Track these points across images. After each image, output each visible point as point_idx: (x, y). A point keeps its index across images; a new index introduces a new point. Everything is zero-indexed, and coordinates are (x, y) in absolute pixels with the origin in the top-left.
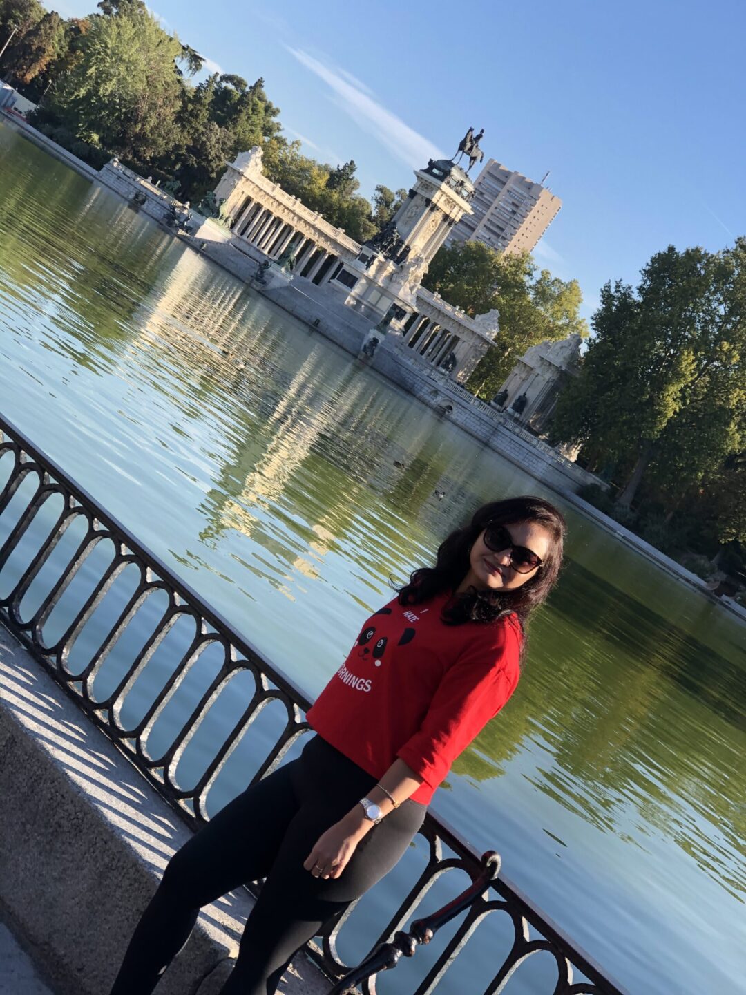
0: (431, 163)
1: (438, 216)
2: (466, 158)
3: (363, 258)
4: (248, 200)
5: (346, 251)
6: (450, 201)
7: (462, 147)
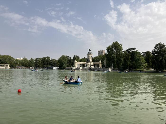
0: (88, 53)
1: (90, 56)
2: (90, 51)
3: (87, 63)
4: (77, 64)
5: (85, 63)
6: (91, 55)
7: (89, 50)
